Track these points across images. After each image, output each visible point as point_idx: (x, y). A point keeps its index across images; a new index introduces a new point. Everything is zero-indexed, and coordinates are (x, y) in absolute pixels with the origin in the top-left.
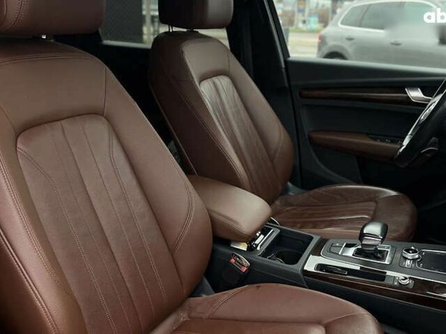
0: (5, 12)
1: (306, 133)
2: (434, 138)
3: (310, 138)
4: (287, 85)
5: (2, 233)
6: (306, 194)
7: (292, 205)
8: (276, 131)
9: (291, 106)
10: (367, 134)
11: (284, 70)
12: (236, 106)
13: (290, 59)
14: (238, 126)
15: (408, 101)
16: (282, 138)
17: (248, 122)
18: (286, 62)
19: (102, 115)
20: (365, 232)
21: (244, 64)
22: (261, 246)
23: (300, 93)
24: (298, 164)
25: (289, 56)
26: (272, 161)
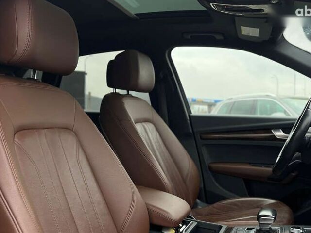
0: (16, 49)
1: (207, 163)
2: (298, 153)
3: (210, 168)
4: (191, 131)
5: (1, 194)
6: (211, 206)
7: (202, 215)
8: (187, 162)
9: (195, 145)
10: (250, 163)
11: (189, 121)
12: (158, 142)
13: (192, 115)
14: (161, 156)
15: (274, 138)
16: (191, 165)
17: (167, 154)
18: (189, 116)
19: (72, 131)
20: (260, 214)
21: (162, 116)
22: (185, 231)
23: (200, 137)
24: (202, 186)
25: (191, 113)
26: (185, 182)
